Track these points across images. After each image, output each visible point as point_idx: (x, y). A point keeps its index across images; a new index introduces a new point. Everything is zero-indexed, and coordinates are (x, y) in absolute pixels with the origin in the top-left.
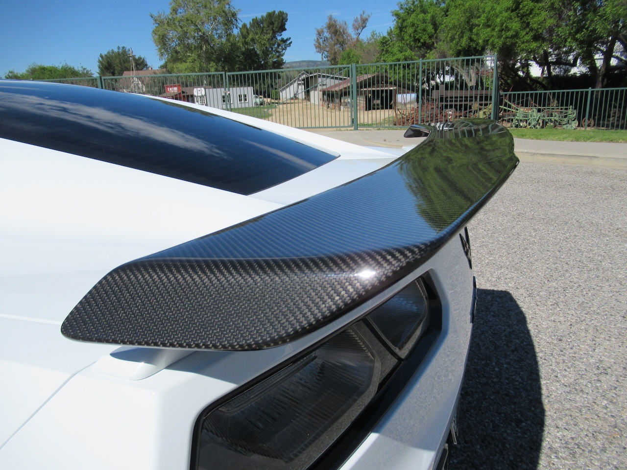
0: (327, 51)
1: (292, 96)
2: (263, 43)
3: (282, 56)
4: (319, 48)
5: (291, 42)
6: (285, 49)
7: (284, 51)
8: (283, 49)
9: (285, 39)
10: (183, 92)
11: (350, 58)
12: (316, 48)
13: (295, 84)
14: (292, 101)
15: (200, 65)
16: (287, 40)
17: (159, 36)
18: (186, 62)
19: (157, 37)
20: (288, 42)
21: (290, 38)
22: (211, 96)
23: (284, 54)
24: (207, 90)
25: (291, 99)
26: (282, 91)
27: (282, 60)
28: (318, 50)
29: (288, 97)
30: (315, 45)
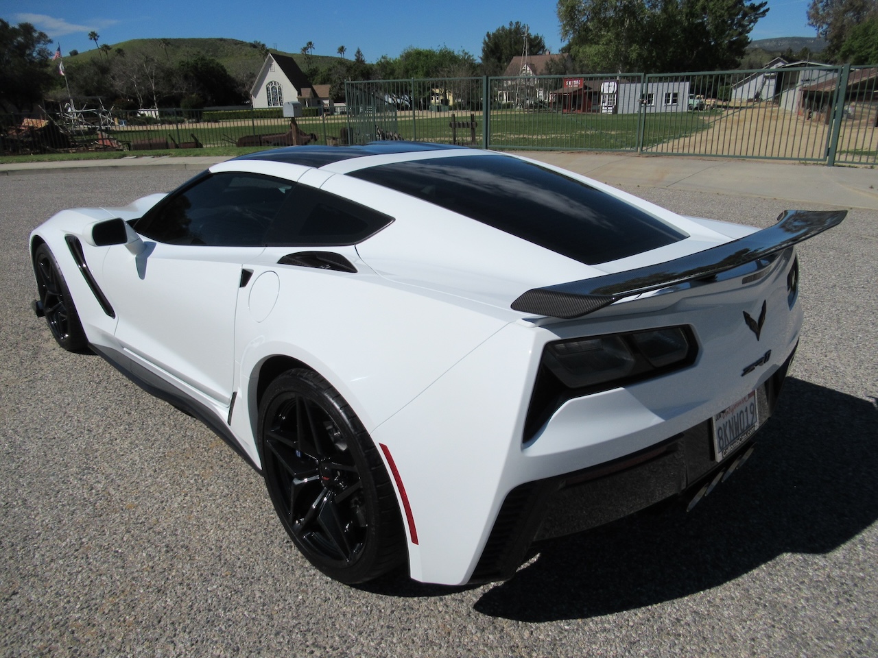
0: (827, 24)
1: (752, 96)
2: (718, 14)
3: (748, 32)
4: (815, 17)
5: (767, 10)
6: (755, 21)
7: (752, 24)
8: (751, 22)
9: (757, 4)
10: (586, 87)
11: (867, 35)
12: (809, 19)
13: (760, 78)
14: (750, 104)
15: (617, 49)
16: (762, 5)
17: (568, 7)
18: (599, 44)
19: (563, 9)
20: (762, 10)
21: (766, 3)
22: (627, 95)
23: (751, 29)
24: (622, 86)
25: (749, 100)
26: (735, 88)
27: (747, 38)
28: (812, 21)
29: (745, 98)
30: (807, 12)
